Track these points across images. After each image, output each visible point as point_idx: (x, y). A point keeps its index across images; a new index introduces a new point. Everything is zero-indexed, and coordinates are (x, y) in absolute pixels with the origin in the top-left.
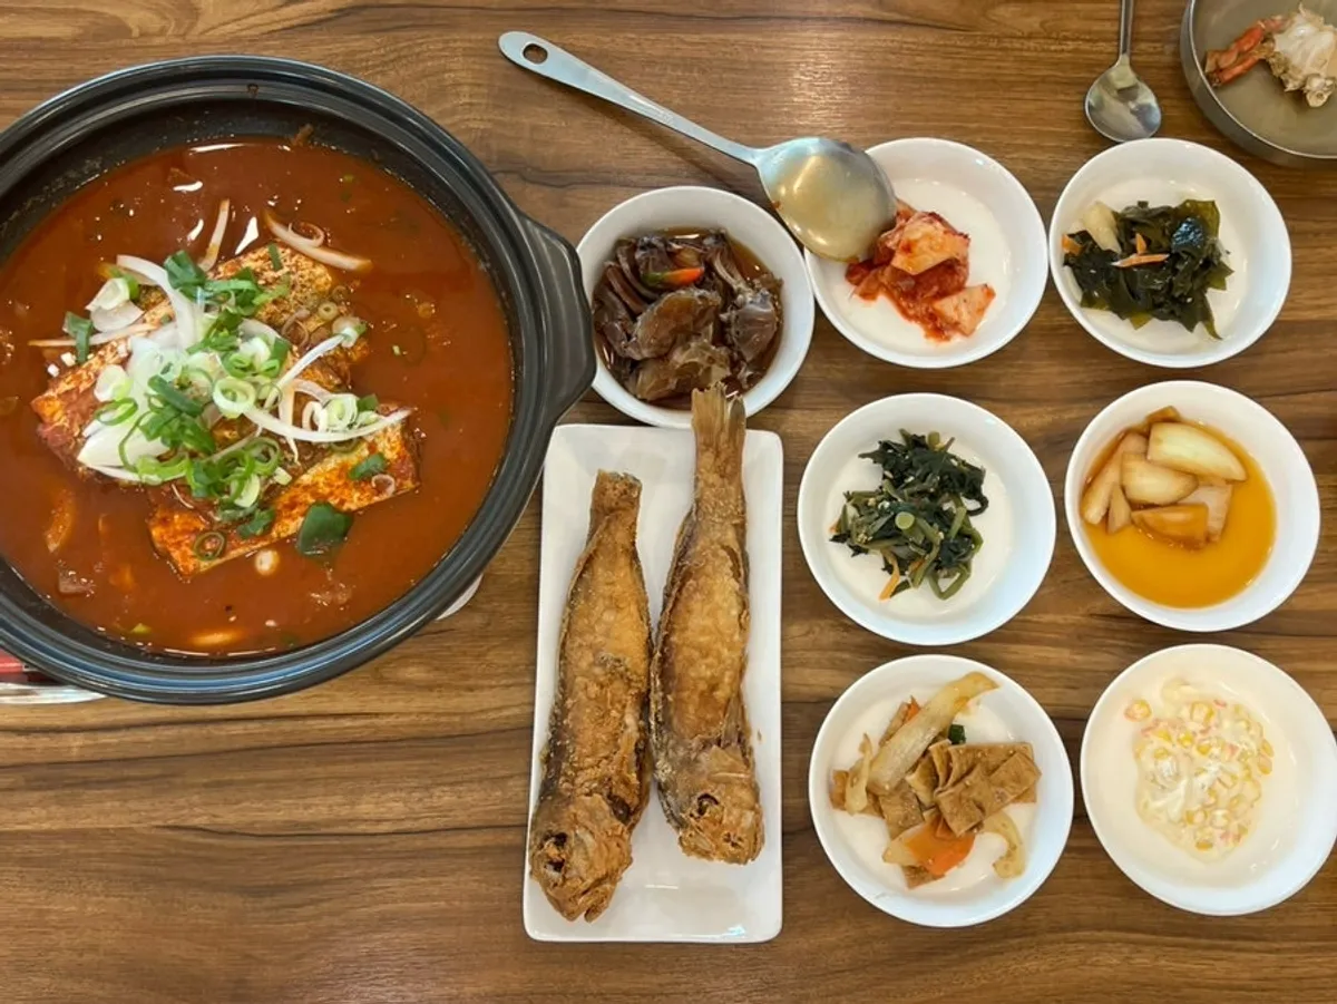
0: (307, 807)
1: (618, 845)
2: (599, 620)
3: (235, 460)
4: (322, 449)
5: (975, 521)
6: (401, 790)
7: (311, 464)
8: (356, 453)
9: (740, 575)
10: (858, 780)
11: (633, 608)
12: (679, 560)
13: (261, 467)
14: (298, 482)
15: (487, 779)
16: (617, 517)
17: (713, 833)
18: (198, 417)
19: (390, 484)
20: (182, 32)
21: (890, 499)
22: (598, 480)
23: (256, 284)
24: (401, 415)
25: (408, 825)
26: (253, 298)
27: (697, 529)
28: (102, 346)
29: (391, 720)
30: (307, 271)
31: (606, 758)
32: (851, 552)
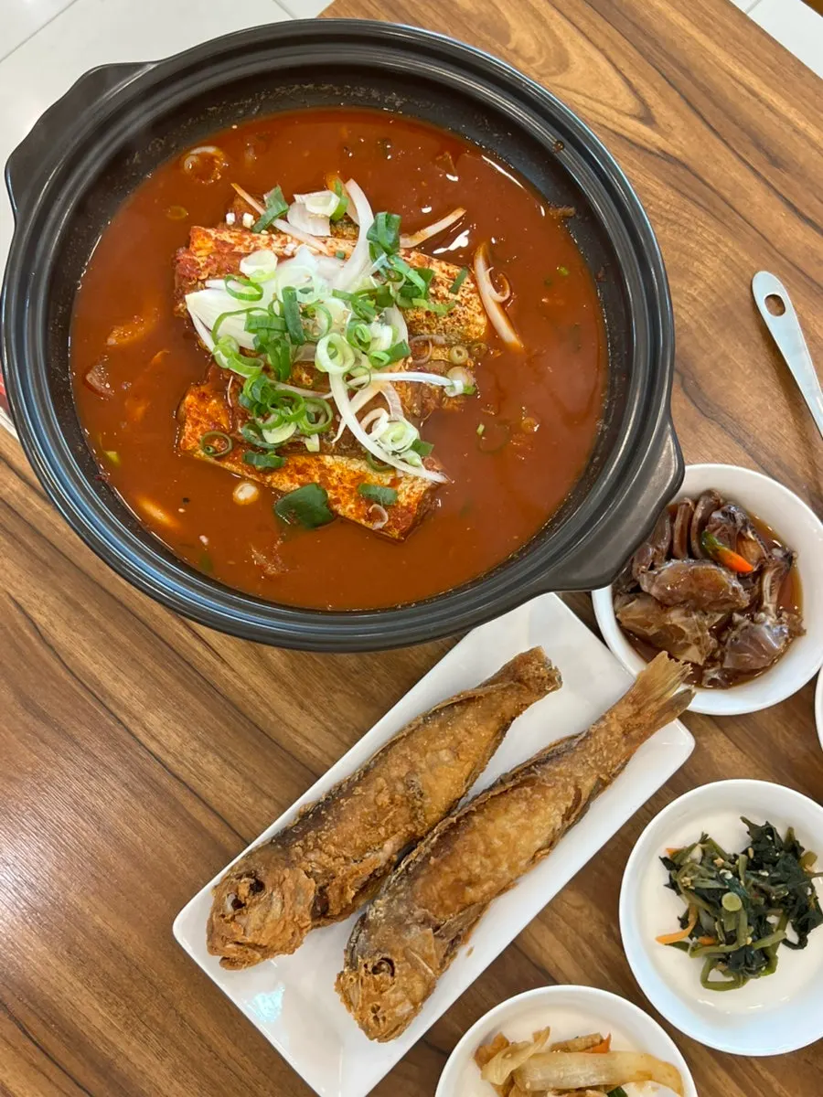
0: (116, 679)
1: (293, 934)
2: (436, 751)
3: (291, 401)
4: (360, 449)
5: (782, 952)
6: (188, 730)
7: (342, 453)
8: (380, 475)
9: (568, 819)
10: (511, 1058)
11: (468, 767)
12: (535, 763)
13: (304, 424)
14: (321, 457)
15: (253, 782)
16: (519, 689)
17: (369, 995)
18: (295, 347)
19: (382, 521)
20: (543, 72)
21: (736, 874)
22: (531, 650)
23: (427, 289)
24: (437, 478)
25: (169, 760)
26: (416, 297)
27: (569, 754)
28: (280, 233)
29: (230, 675)
30: (472, 313)
31: (345, 858)
32: (667, 881)
